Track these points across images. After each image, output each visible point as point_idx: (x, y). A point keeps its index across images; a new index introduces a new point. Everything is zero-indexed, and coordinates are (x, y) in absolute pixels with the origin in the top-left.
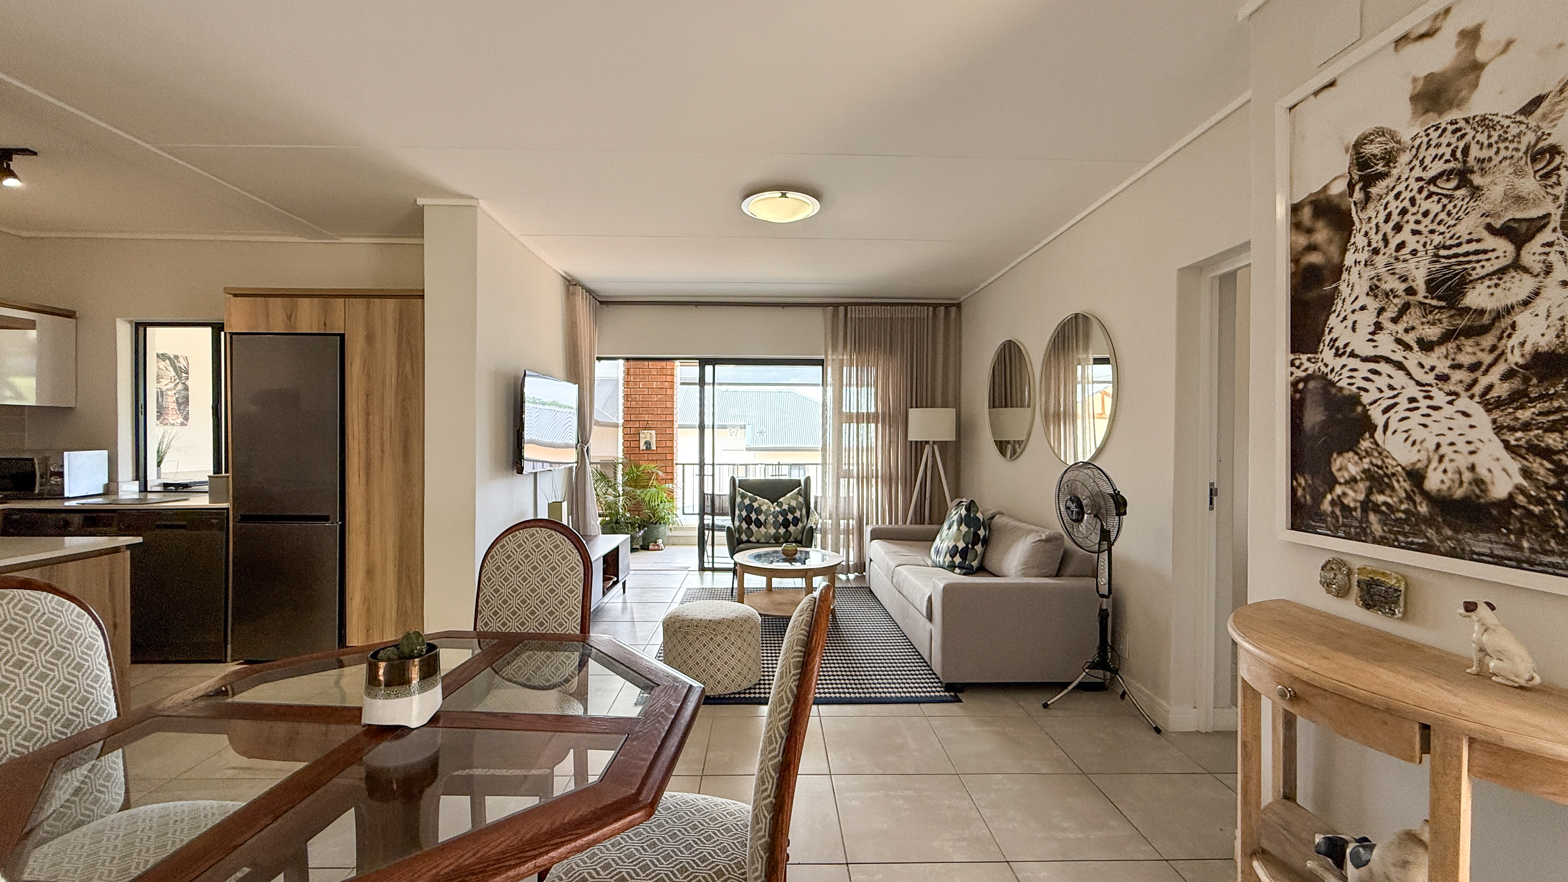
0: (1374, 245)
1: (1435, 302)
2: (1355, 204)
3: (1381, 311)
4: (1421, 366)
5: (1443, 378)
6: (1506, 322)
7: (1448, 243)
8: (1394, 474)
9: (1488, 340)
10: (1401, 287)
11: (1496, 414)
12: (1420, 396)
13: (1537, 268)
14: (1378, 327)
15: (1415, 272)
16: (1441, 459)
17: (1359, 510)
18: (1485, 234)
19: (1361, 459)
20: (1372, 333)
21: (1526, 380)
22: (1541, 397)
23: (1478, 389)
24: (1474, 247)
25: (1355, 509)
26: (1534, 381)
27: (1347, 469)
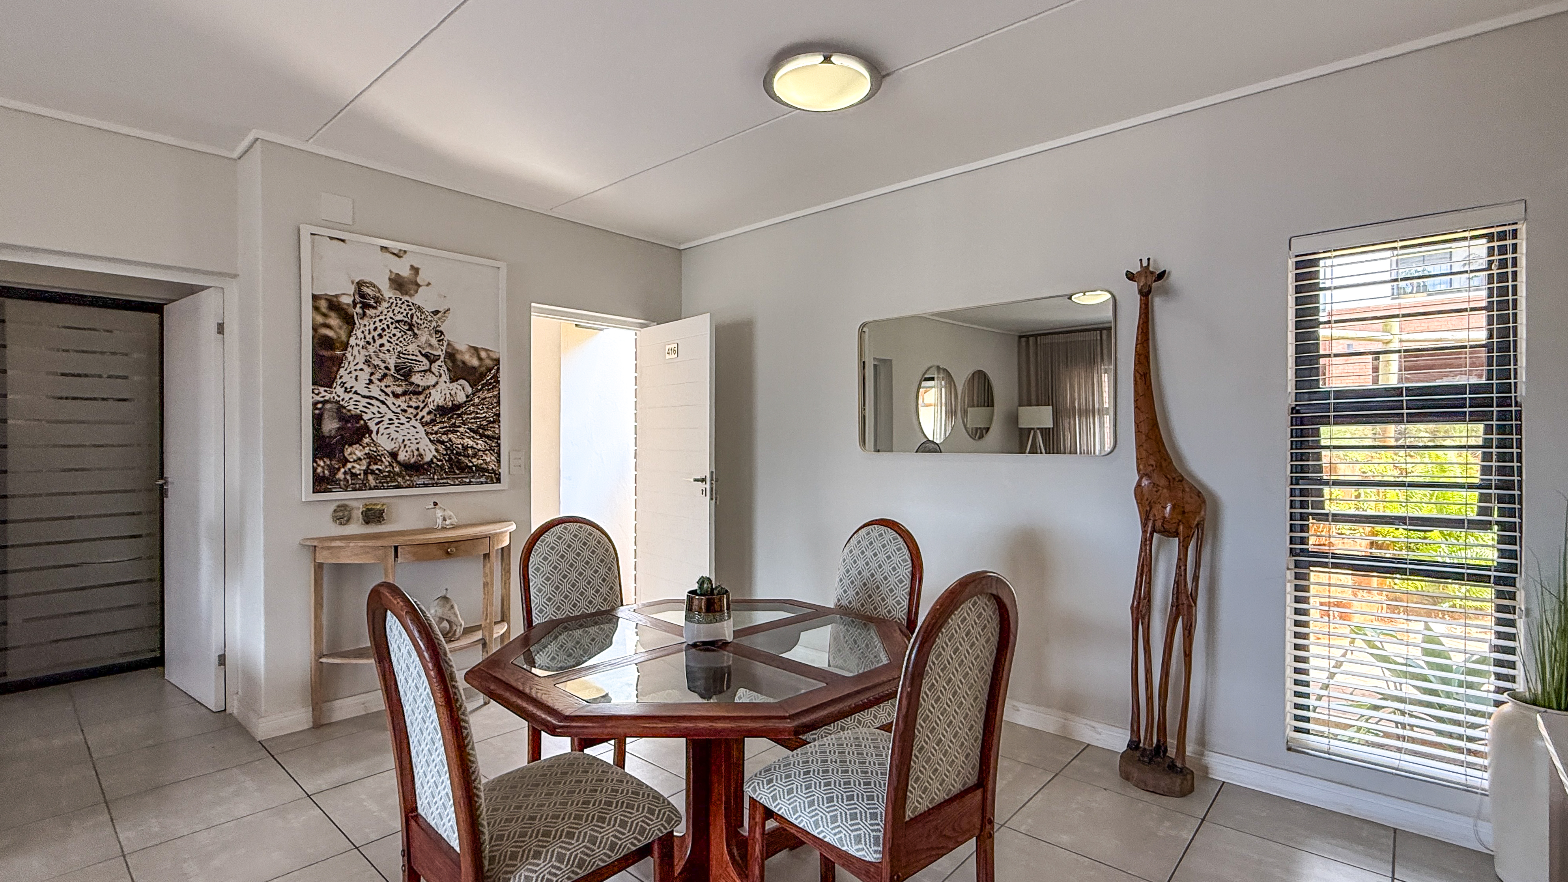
0: (368, 340)
1: (399, 377)
2: (357, 314)
3: (372, 374)
4: (394, 404)
5: (405, 411)
6: (427, 392)
7: (404, 352)
8: (382, 455)
9: (422, 397)
10: (383, 365)
11: (426, 428)
12: (394, 418)
13: (437, 374)
14: (371, 381)
15: (389, 360)
16: (405, 446)
17: (362, 475)
18: (419, 354)
19: (364, 448)
20: (368, 384)
21: (435, 415)
22: (441, 422)
23: (419, 417)
24: (414, 358)
25: (360, 474)
26: (438, 416)
27: (355, 454)
